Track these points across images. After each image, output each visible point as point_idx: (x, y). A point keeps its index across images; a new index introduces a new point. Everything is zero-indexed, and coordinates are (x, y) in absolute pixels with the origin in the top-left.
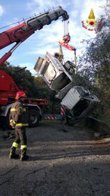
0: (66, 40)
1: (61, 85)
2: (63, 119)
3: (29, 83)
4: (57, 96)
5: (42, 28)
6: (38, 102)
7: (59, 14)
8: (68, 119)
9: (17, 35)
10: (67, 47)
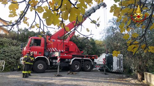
6: (91, 57)
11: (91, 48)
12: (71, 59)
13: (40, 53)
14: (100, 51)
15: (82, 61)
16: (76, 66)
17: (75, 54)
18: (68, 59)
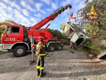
0: (71, 16)
1: (70, 33)
2: (72, 48)
3: (60, 35)
4: (68, 38)
5: (61, 13)
6: (61, 41)
7: (68, 7)
8: (74, 47)
9: (51, 17)
10: (72, 18)
11: (59, 36)
12: (48, 43)
13: (18, 39)
14: (64, 37)
15: (56, 44)
16: (51, 48)
17: (50, 39)
18: (45, 43)
